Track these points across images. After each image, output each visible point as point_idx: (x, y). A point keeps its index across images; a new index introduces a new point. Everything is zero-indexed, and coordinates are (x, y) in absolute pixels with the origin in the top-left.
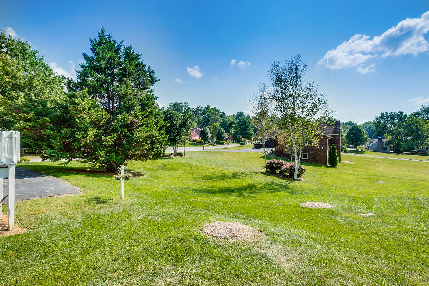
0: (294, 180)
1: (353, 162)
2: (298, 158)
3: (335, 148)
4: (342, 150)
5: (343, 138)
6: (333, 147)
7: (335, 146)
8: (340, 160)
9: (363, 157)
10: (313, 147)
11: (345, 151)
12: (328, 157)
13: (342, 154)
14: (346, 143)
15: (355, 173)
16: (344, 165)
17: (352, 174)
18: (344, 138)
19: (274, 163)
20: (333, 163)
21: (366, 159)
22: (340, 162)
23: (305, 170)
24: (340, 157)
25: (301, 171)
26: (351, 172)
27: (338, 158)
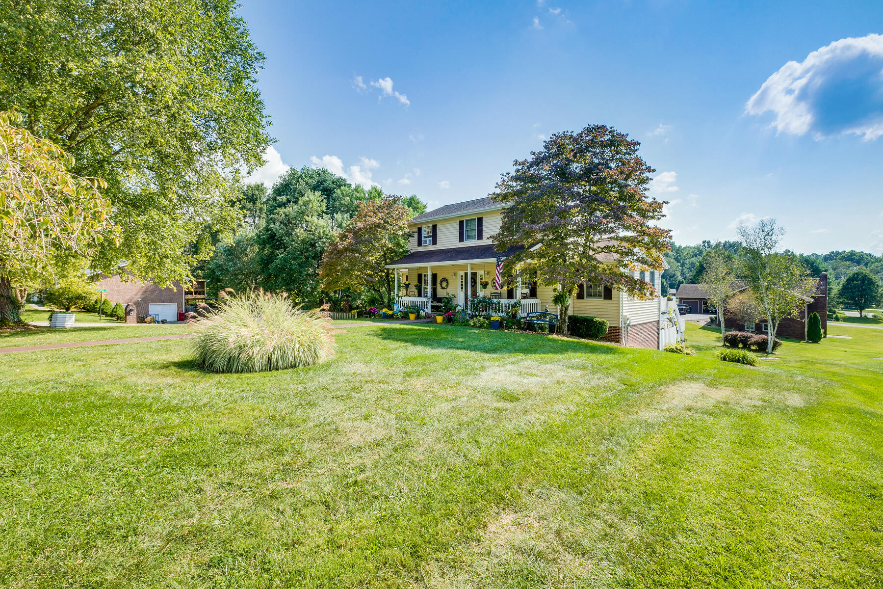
0: (768, 353)
1: (850, 338)
2: (774, 330)
3: (819, 317)
4: (830, 318)
5: (832, 295)
6: (815, 315)
7: (817, 314)
8: (825, 333)
9: (868, 329)
10: (792, 319)
11: (837, 319)
12: (806, 330)
13: (829, 324)
14: (838, 303)
15: (848, 350)
16: (833, 340)
17: (842, 351)
18: (835, 294)
19: (737, 335)
20: (815, 336)
21: (874, 333)
22: (825, 337)
23: (781, 344)
24: (825, 328)
25: (776, 345)
26: (842, 349)
27: (822, 331)
